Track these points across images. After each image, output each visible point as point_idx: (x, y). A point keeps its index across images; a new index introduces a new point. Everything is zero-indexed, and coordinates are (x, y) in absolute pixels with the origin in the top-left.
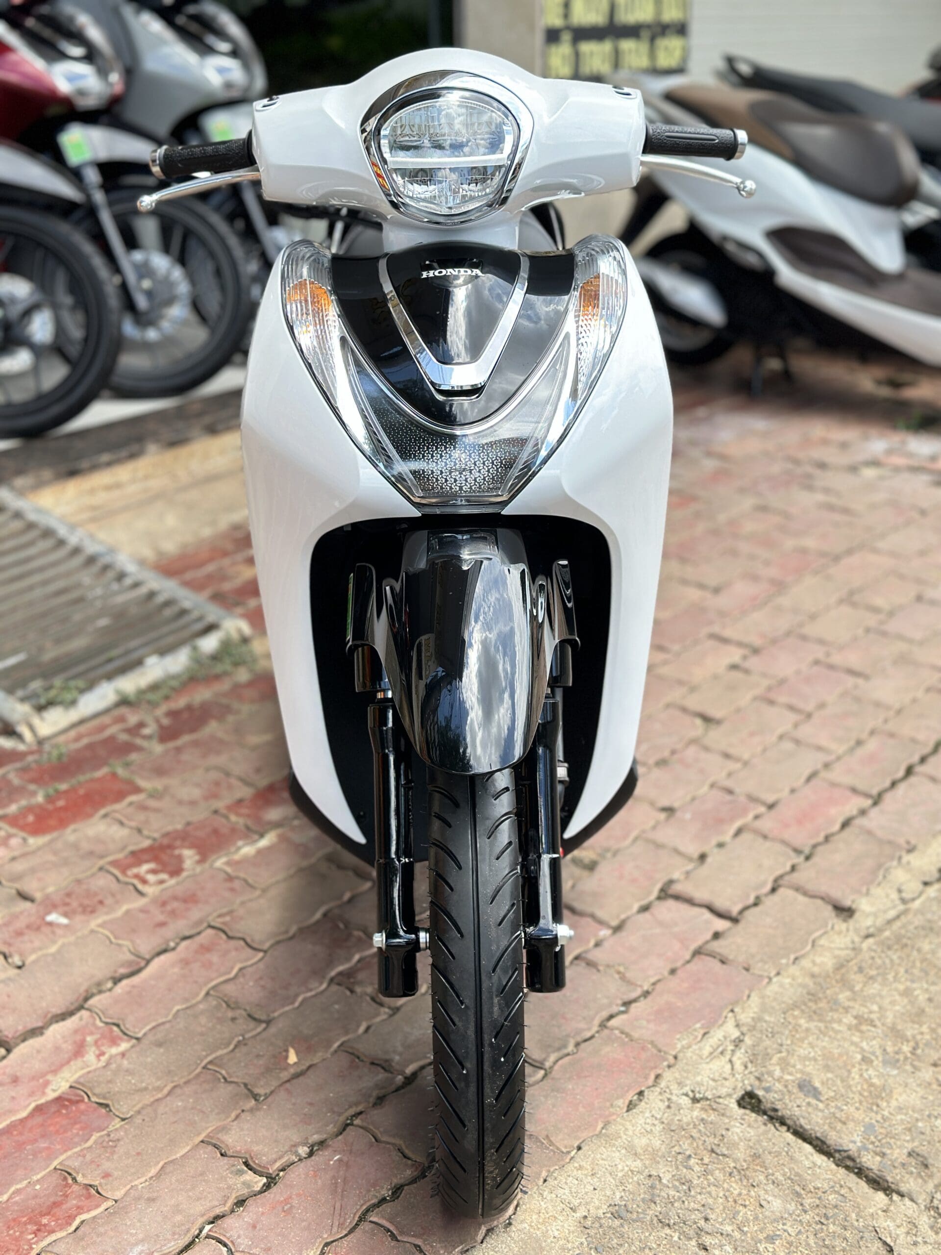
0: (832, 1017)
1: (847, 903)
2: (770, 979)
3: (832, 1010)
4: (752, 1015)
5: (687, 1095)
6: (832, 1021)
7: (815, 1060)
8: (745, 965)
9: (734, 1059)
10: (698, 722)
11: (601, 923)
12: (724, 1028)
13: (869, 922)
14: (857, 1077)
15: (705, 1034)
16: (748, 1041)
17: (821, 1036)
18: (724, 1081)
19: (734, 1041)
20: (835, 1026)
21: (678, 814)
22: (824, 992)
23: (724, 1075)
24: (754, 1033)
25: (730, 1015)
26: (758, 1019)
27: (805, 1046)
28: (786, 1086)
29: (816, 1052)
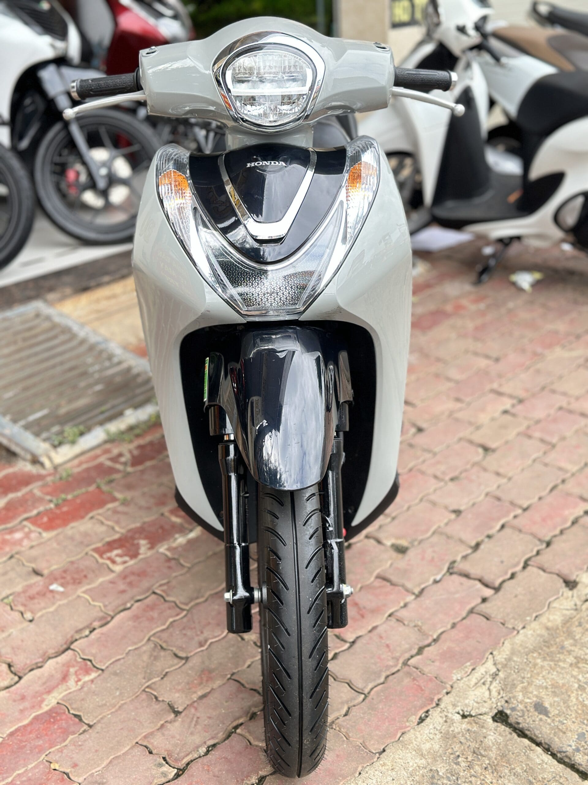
0: (559, 657)
1: (573, 578)
2: (518, 632)
3: (559, 653)
4: (505, 656)
5: (458, 713)
6: (559, 660)
7: (546, 688)
8: (502, 621)
9: (491, 688)
10: (480, 450)
11: (409, 591)
12: (485, 665)
13: (587, 591)
14: (574, 700)
15: (473, 669)
16: (501, 675)
17: (552, 671)
18: (484, 703)
19: (492, 675)
20: (561, 664)
21: (463, 515)
22: (555, 641)
23: (484, 699)
24: (506, 669)
25: (491, 656)
26: (509, 659)
27: (540, 678)
28: (526, 707)
29: (547, 682)
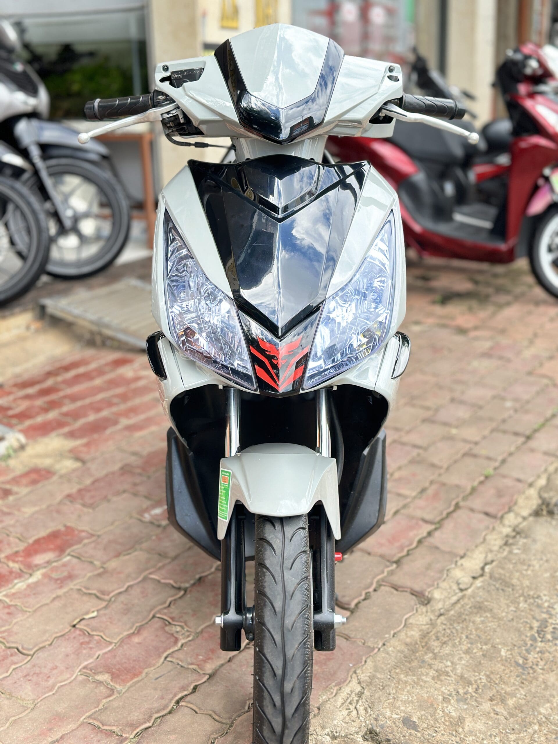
0: (421, 671)
1: (425, 594)
2: (379, 649)
3: (421, 667)
4: (369, 674)
6: (422, 674)
7: (413, 702)
8: (362, 640)
9: (358, 706)
12: (350, 685)
13: (440, 605)
14: (441, 712)
15: (339, 690)
16: (367, 693)
17: (415, 685)
18: (353, 723)
19: (358, 694)
20: (424, 678)
22: (415, 656)
23: (353, 718)
24: (370, 687)
25: (354, 675)
26: (372, 677)
27: (405, 693)
28: (395, 723)
29: (412, 697)
